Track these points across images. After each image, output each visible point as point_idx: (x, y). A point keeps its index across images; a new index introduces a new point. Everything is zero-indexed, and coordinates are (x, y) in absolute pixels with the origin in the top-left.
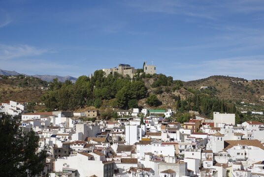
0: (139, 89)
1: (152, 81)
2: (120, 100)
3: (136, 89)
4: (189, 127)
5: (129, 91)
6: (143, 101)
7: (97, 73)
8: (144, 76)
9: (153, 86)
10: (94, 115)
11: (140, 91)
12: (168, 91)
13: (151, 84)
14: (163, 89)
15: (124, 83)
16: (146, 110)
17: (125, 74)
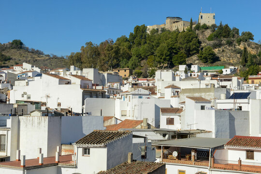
0: (189, 41)
1: (208, 33)
2: (162, 55)
3: (185, 41)
4: (256, 81)
5: (176, 44)
6: (195, 57)
7: (137, 29)
8: (198, 27)
9: (210, 38)
10: (125, 75)
11: (191, 44)
12: (230, 44)
13: (208, 36)
14: (224, 42)
15: (170, 36)
16: (196, 66)
17: (174, 29)
